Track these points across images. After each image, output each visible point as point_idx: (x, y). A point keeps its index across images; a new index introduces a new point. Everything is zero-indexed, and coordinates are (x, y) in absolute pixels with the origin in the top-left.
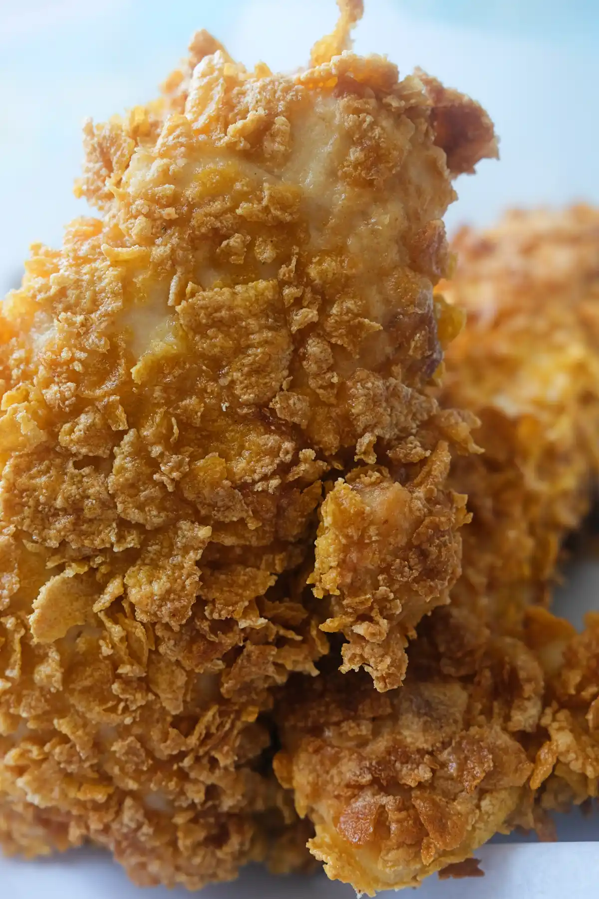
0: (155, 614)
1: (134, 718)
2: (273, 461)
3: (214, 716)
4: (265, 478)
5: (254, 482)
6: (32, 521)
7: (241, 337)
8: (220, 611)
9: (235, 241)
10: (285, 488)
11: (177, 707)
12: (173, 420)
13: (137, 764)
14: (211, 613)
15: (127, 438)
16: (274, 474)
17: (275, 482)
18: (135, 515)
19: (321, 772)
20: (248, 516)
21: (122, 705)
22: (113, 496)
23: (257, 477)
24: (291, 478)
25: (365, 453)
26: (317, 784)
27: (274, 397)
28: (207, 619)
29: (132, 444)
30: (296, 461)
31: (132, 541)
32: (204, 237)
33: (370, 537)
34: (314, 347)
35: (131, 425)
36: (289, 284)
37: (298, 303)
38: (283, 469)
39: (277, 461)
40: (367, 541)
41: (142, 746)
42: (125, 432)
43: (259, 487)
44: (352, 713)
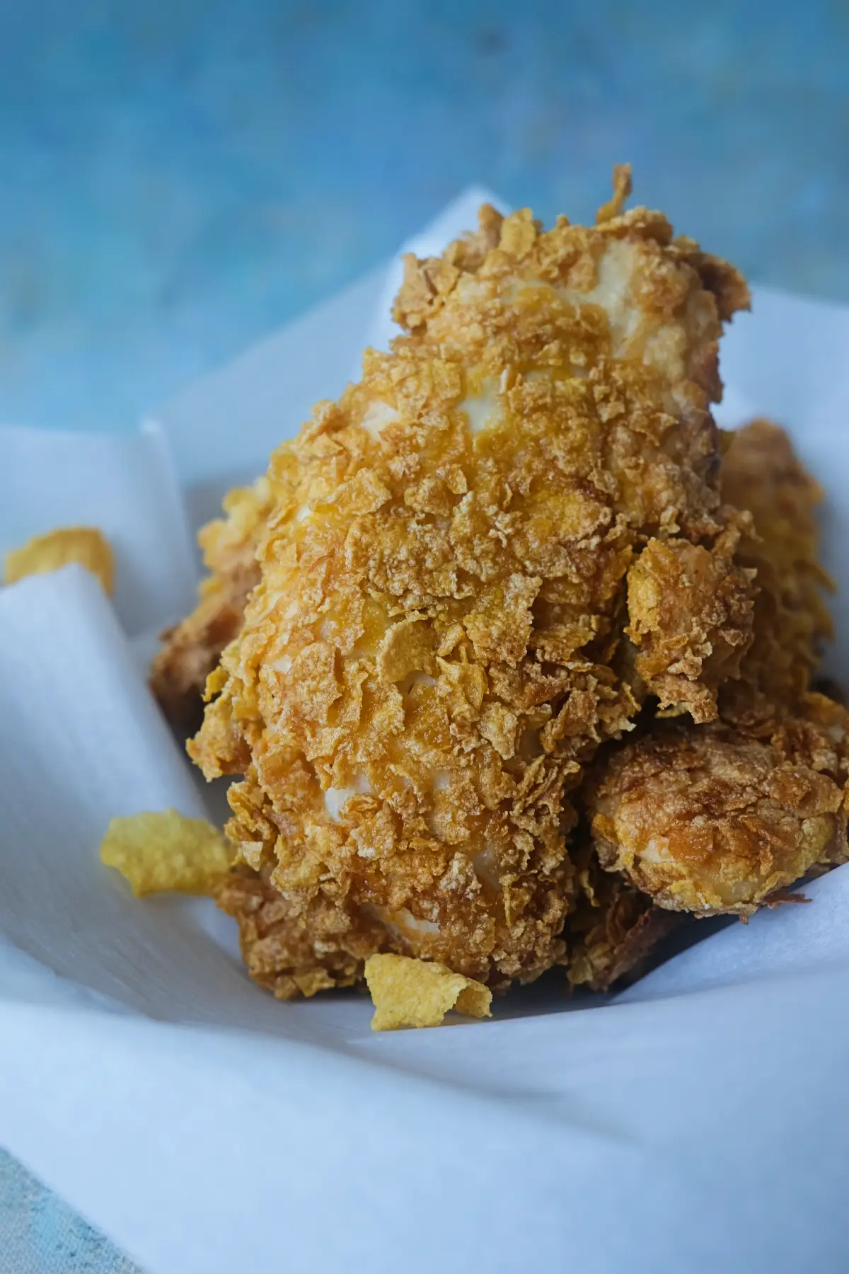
0: (494, 651)
1: (469, 761)
2: (593, 523)
3: (540, 766)
4: (586, 537)
5: (577, 541)
6: (377, 571)
7: (562, 421)
8: (551, 654)
9: (553, 347)
10: (603, 547)
11: (508, 752)
12: (507, 486)
13: (469, 811)
14: (543, 656)
15: (465, 499)
16: (595, 533)
17: (595, 541)
18: (470, 566)
19: (646, 816)
20: (572, 572)
21: (457, 748)
22: (452, 549)
23: (579, 536)
24: (609, 538)
25: (668, 524)
26: (644, 828)
27: (592, 471)
28: (538, 662)
29: (470, 504)
30: (613, 523)
31: (468, 590)
32: (528, 342)
33: (683, 583)
34: (621, 435)
35: (470, 488)
36: (599, 382)
37: (606, 399)
38: (602, 531)
39: (597, 523)
40: (681, 586)
41: (475, 790)
42: (464, 494)
43: (582, 544)
44: (669, 766)
